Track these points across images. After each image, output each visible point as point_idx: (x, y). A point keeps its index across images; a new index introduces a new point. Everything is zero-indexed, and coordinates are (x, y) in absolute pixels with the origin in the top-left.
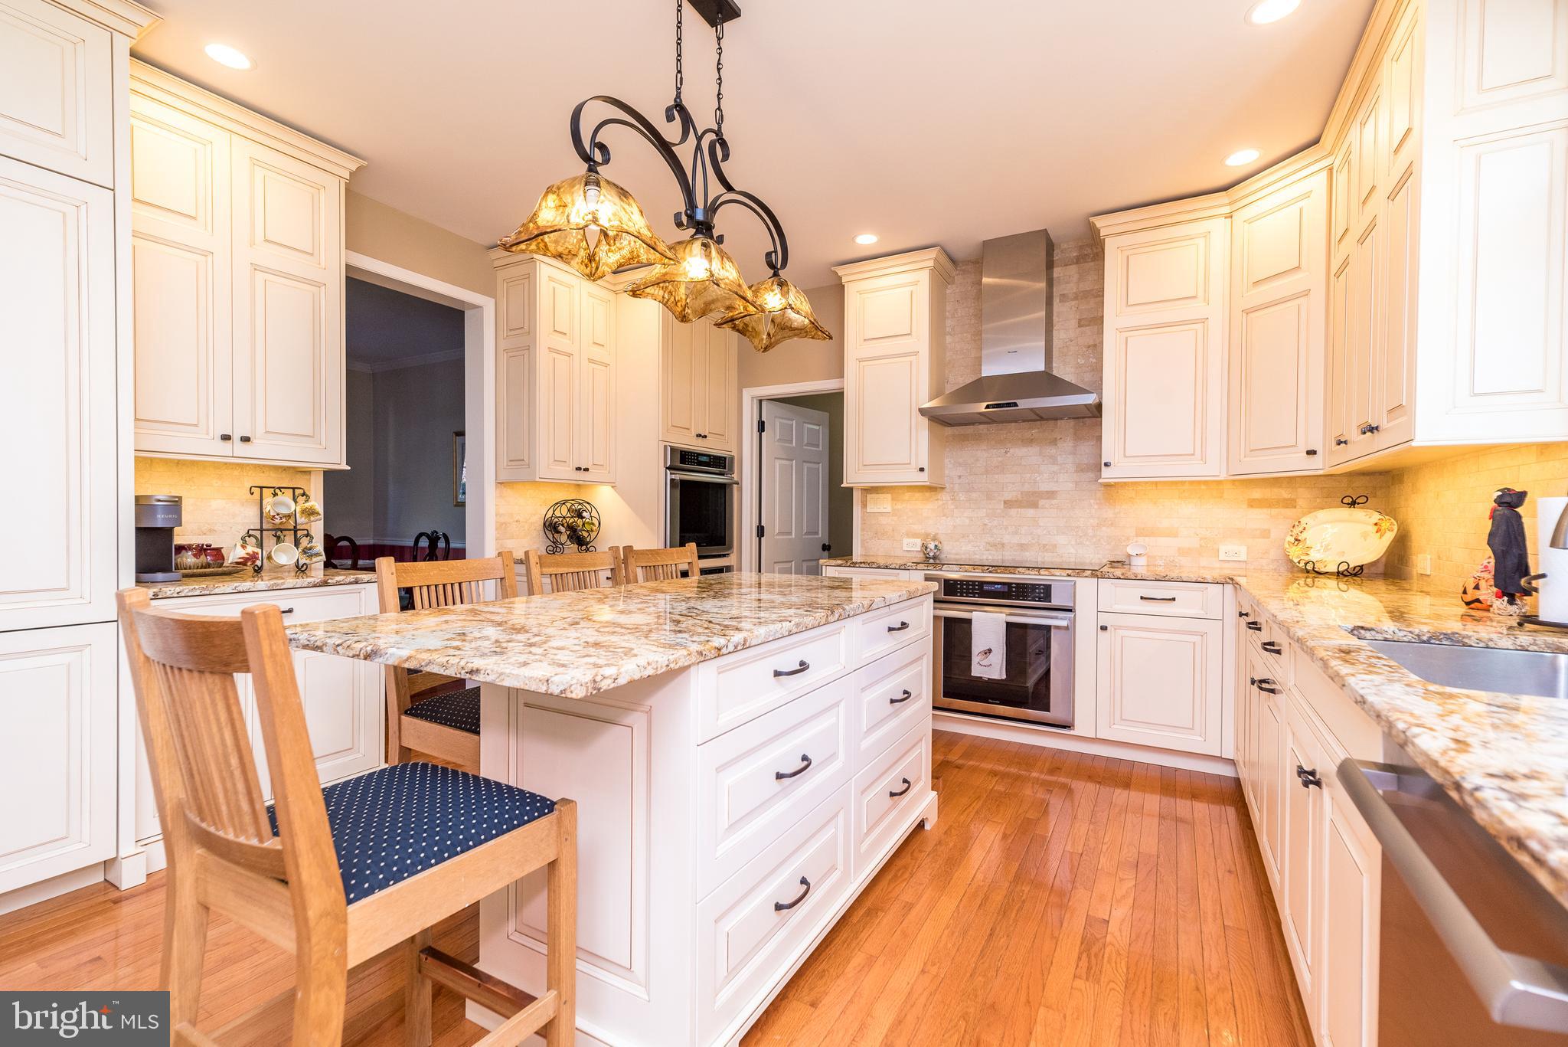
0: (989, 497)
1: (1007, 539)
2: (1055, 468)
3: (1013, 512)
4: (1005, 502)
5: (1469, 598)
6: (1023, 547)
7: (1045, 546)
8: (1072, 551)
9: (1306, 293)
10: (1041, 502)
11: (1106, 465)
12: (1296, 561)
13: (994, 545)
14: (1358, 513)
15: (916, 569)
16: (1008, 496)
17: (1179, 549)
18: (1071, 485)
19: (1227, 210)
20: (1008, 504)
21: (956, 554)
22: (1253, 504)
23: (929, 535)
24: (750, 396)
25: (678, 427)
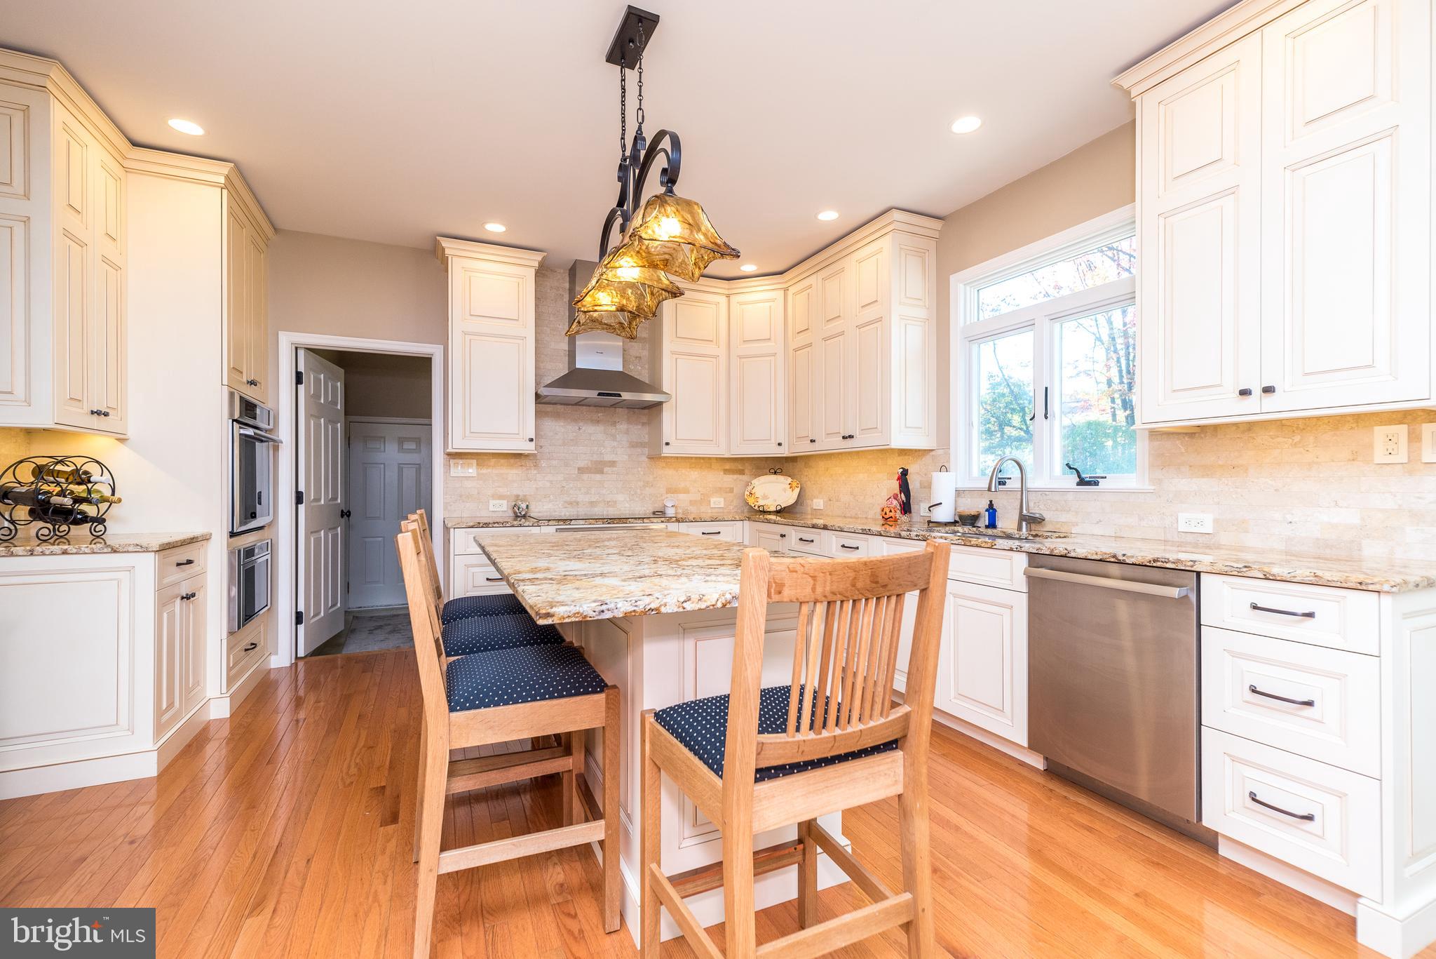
0: (566, 464)
1: (581, 498)
2: (615, 444)
3: (585, 476)
4: (579, 469)
5: (887, 517)
6: (592, 504)
7: (608, 502)
8: (627, 505)
9: (774, 355)
10: (606, 469)
11: (667, 444)
12: (753, 506)
13: (571, 503)
14: (780, 478)
15: (548, 525)
16: (582, 464)
17: (691, 501)
18: (626, 457)
20: (581, 470)
21: (539, 512)
22: (726, 471)
23: (518, 496)
24: (286, 341)
25: (236, 370)
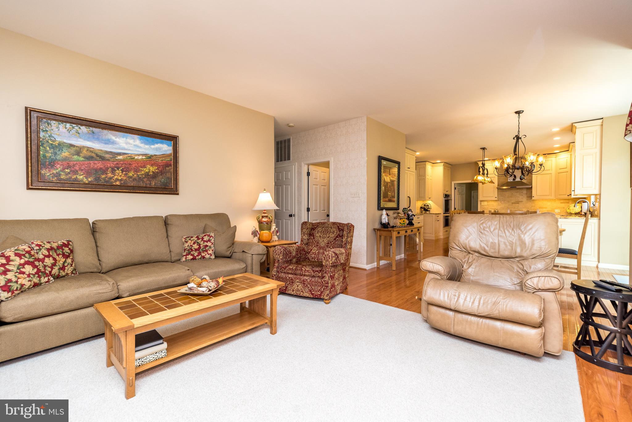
0: (509, 202)
2: (523, 197)
3: (514, 205)
6: (516, 211)
9: (567, 172)
10: (520, 203)
11: (533, 197)
12: (569, 212)
16: (512, 202)
18: (526, 200)
19: (555, 156)
20: (512, 203)
22: (561, 203)
23: (496, 209)
24: (453, 183)
25: (444, 190)
